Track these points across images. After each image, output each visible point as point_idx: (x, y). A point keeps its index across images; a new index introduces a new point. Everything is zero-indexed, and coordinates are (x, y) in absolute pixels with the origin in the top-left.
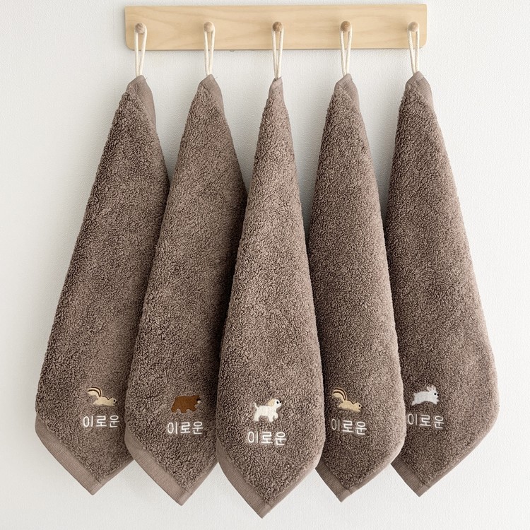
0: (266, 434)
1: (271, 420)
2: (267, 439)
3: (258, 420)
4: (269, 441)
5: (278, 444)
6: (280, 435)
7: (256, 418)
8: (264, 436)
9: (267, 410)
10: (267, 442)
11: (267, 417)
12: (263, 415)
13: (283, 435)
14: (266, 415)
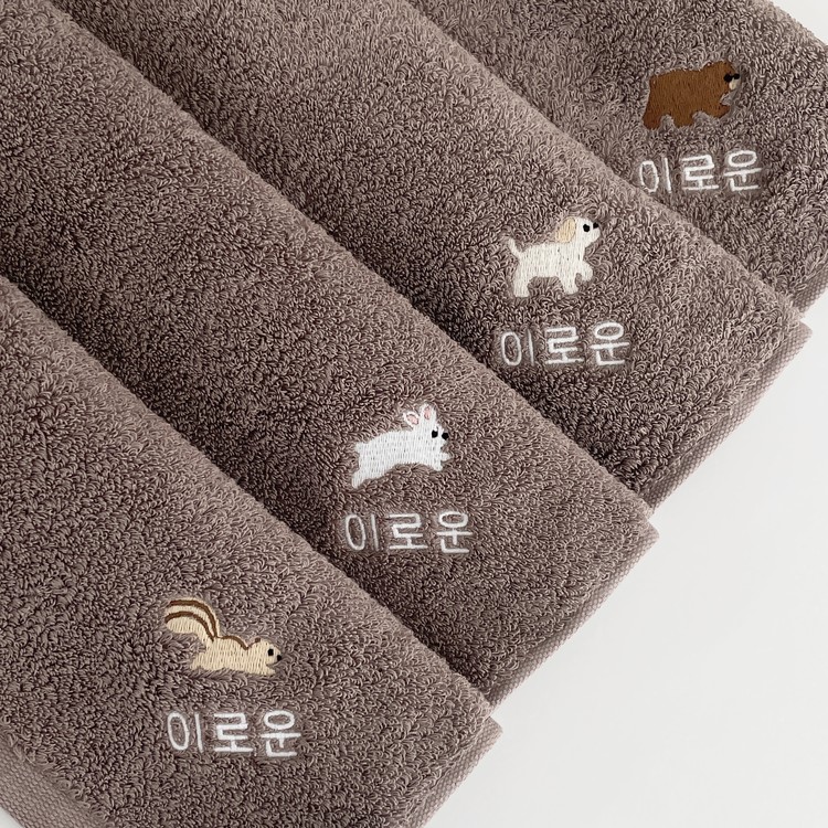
0: (558, 335)
1: (570, 288)
2: (563, 350)
3: (526, 294)
4: (570, 355)
5: (600, 362)
6: (605, 332)
7: (521, 289)
8: (551, 342)
9: (554, 258)
10: (566, 360)
11: (556, 281)
12: (544, 274)
13: (615, 331)
14: (550, 273)
